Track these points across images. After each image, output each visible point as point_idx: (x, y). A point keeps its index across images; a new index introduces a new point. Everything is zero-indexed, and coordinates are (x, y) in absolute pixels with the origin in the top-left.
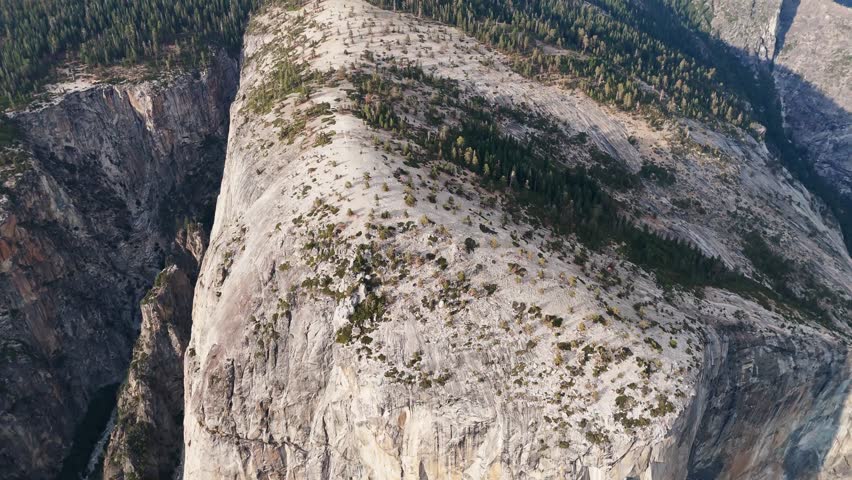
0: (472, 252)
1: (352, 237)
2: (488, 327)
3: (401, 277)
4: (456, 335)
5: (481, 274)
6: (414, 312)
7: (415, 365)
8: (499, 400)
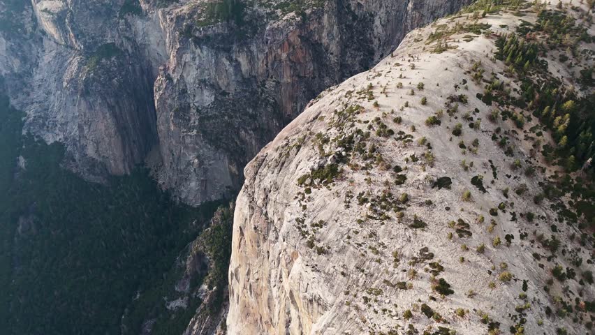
0: (436, 188)
1: (360, 121)
2: (385, 247)
3: (363, 168)
4: (357, 233)
5: (425, 208)
6: (347, 196)
7: (316, 228)
8: (342, 297)
